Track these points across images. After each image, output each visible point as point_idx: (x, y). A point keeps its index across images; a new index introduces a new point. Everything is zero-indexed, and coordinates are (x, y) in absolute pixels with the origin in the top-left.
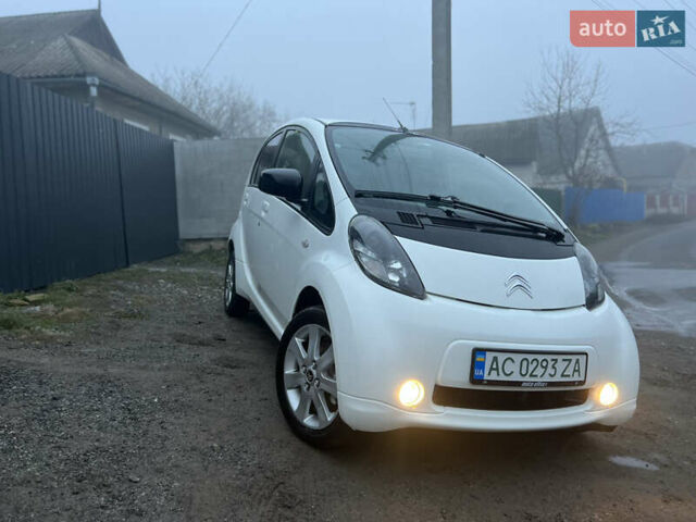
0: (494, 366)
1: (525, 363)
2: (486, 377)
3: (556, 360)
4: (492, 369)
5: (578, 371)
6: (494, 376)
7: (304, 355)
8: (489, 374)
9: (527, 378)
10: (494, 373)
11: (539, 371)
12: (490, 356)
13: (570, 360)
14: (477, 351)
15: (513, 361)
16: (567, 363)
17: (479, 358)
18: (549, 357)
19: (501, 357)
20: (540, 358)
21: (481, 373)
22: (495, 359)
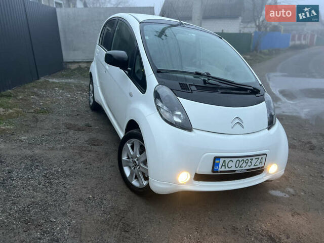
0: (224, 165)
1: (238, 162)
2: (220, 170)
3: (252, 159)
4: (222, 165)
5: (262, 162)
6: (223, 169)
7: (132, 153)
8: (221, 168)
9: (239, 169)
10: (223, 167)
11: (244, 165)
12: (222, 160)
13: (258, 158)
14: (216, 158)
15: (232, 161)
16: (257, 160)
17: (217, 161)
18: (249, 158)
19: (227, 160)
20: (245, 159)
21: (217, 168)
22: (224, 161)
